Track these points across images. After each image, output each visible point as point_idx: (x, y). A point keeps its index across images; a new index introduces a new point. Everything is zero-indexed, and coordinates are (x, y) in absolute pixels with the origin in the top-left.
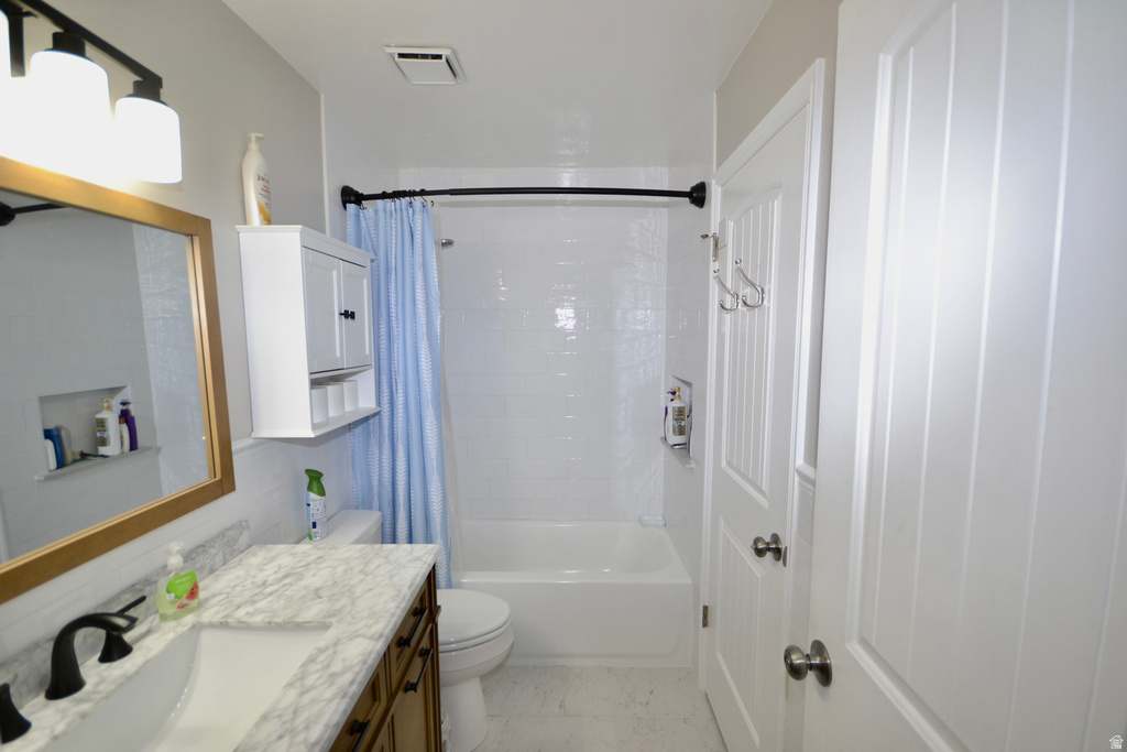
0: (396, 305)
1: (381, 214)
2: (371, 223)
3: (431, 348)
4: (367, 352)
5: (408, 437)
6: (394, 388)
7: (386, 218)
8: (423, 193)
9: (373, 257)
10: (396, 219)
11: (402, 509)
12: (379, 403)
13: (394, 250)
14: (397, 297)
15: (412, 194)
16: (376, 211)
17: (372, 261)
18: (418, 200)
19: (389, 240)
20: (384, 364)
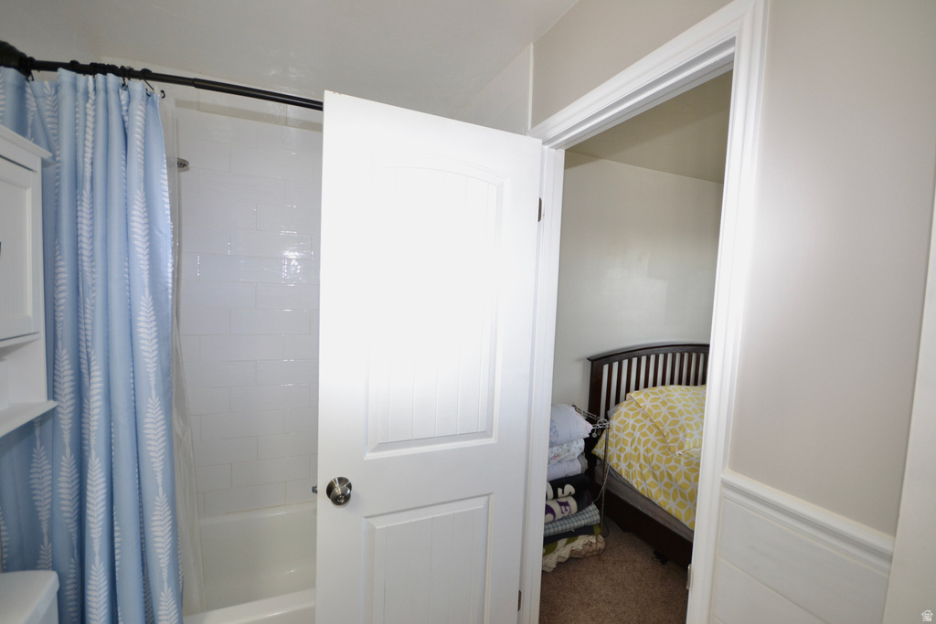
0: (92, 237)
1: (66, 92)
2: (46, 105)
3: (157, 304)
4: (29, 312)
5: (111, 445)
6: (84, 367)
7: (76, 100)
8: (146, 75)
9: (47, 155)
10: (95, 103)
11: (97, 559)
12: (52, 393)
13: (89, 150)
14: (92, 225)
15: (126, 73)
16: (57, 88)
17: (45, 164)
18: (137, 85)
19: (80, 134)
20: (65, 330)
